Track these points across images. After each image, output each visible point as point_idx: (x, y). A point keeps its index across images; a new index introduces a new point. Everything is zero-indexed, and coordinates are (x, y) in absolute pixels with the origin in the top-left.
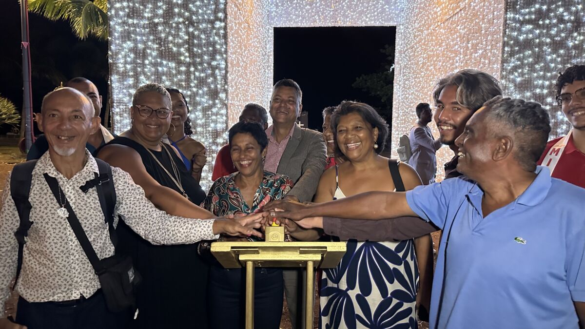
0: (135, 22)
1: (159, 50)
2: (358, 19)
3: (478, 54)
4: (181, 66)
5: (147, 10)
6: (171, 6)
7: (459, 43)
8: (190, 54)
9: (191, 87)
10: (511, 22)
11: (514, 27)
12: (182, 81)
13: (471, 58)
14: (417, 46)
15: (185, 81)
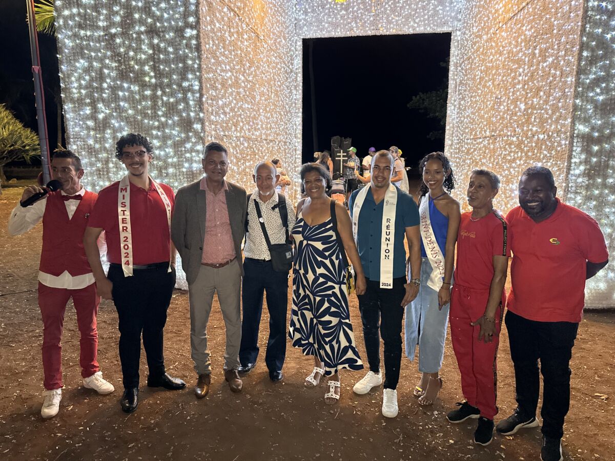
0: (89, 33)
1: (119, 70)
2: (404, 25)
3: (548, 63)
4: (146, 90)
5: (102, 17)
6: (129, 10)
7: (524, 49)
8: (155, 73)
9: (158, 116)
10: (594, 14)
11: (598, 21)
12: (147, 109)
13: (537, 69)
14: (474, 56)
15: (151, 109)
